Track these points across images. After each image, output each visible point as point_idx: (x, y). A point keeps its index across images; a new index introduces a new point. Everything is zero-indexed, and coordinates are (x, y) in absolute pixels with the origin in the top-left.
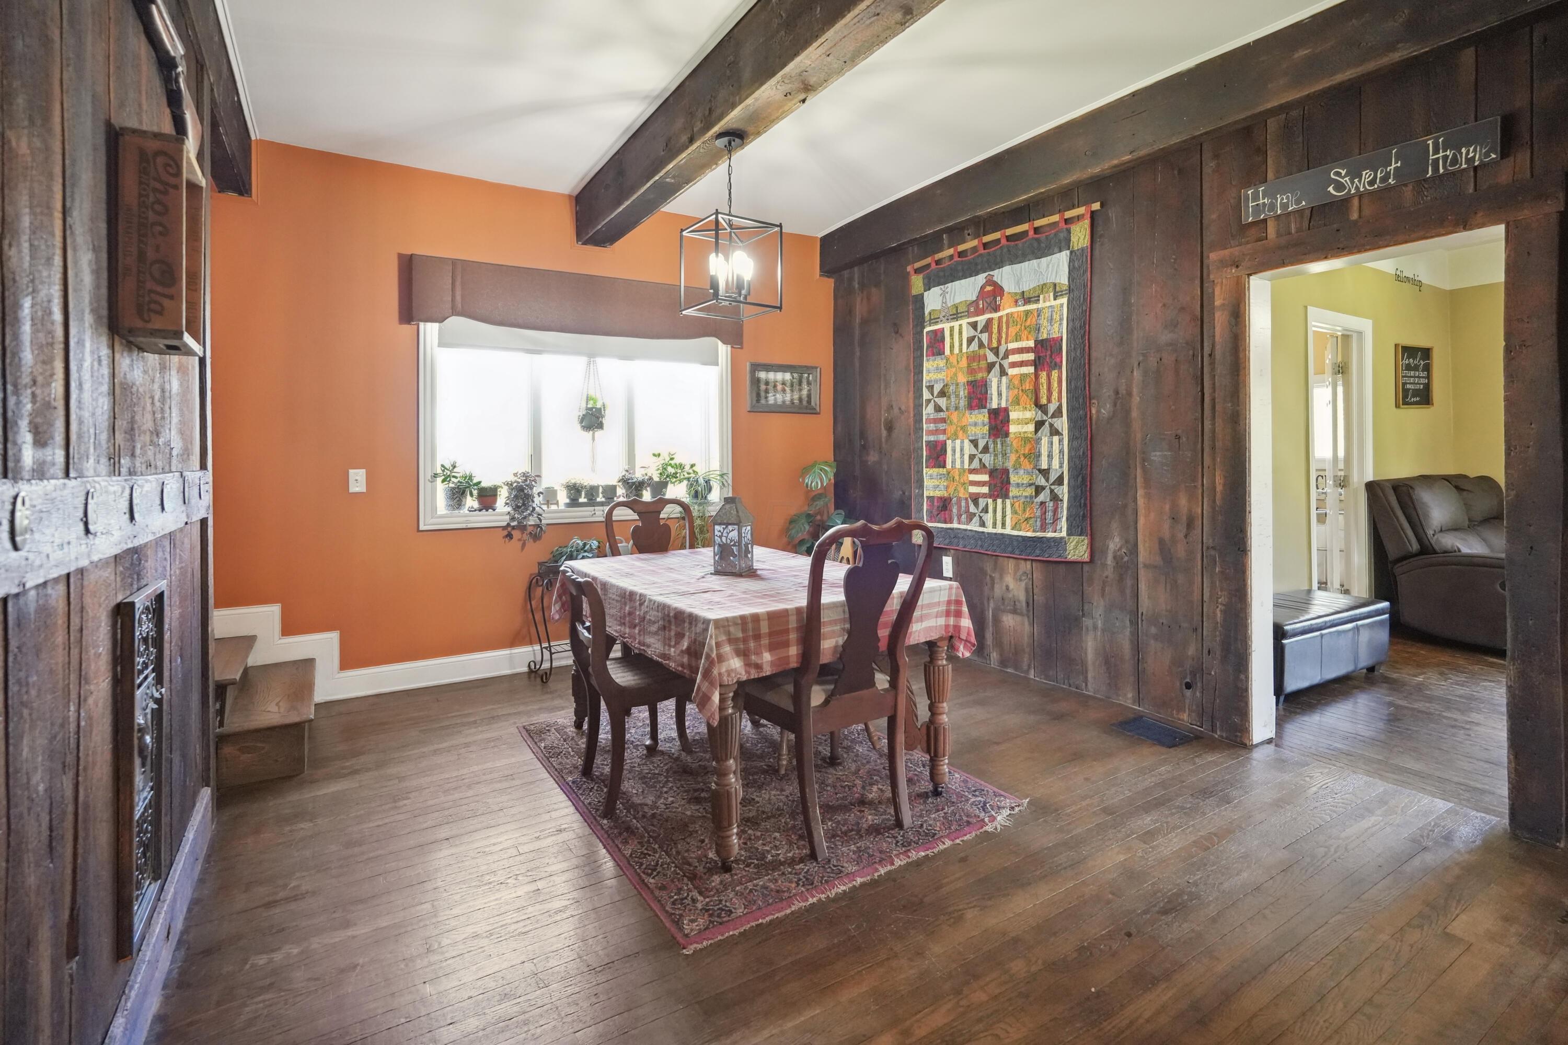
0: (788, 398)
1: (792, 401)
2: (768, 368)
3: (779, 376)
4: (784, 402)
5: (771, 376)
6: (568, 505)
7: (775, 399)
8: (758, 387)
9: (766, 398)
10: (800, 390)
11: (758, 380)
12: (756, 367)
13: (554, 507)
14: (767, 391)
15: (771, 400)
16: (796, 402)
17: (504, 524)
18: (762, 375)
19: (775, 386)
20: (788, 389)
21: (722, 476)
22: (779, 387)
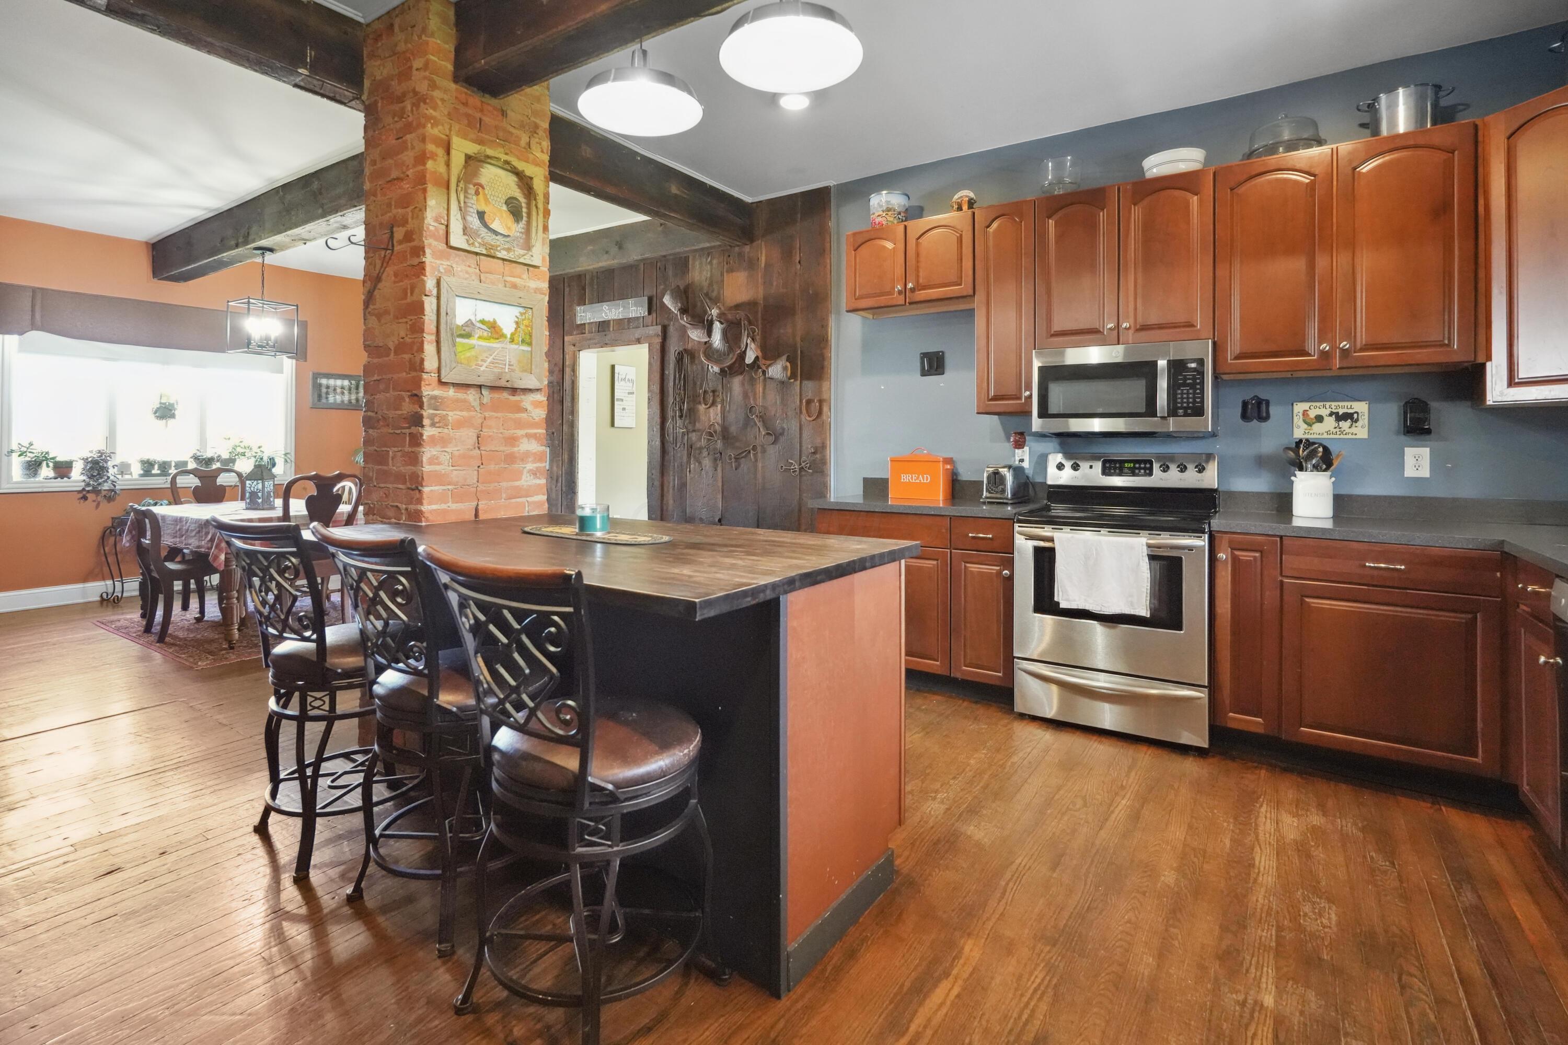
0: (346, 398)
1: (350, 401)
2: (328, 376)
3: (339, 382)
4: (343, 401)
5: (332, 382)
6: (142, 476)
7: (335, 400)
8: (320, 390)
9: (327, 398)
10: (357, 393)
11: (320, 385)
12: (316, 376)
13: (127, 477)
14: (327, 393)
15: (331, 399)
16: (354, 401)
17: (80, 489)
18: (324, 381)
19: (335, 390)
20: (346, 392)
21: (286, 454)
22: (339, 390)
